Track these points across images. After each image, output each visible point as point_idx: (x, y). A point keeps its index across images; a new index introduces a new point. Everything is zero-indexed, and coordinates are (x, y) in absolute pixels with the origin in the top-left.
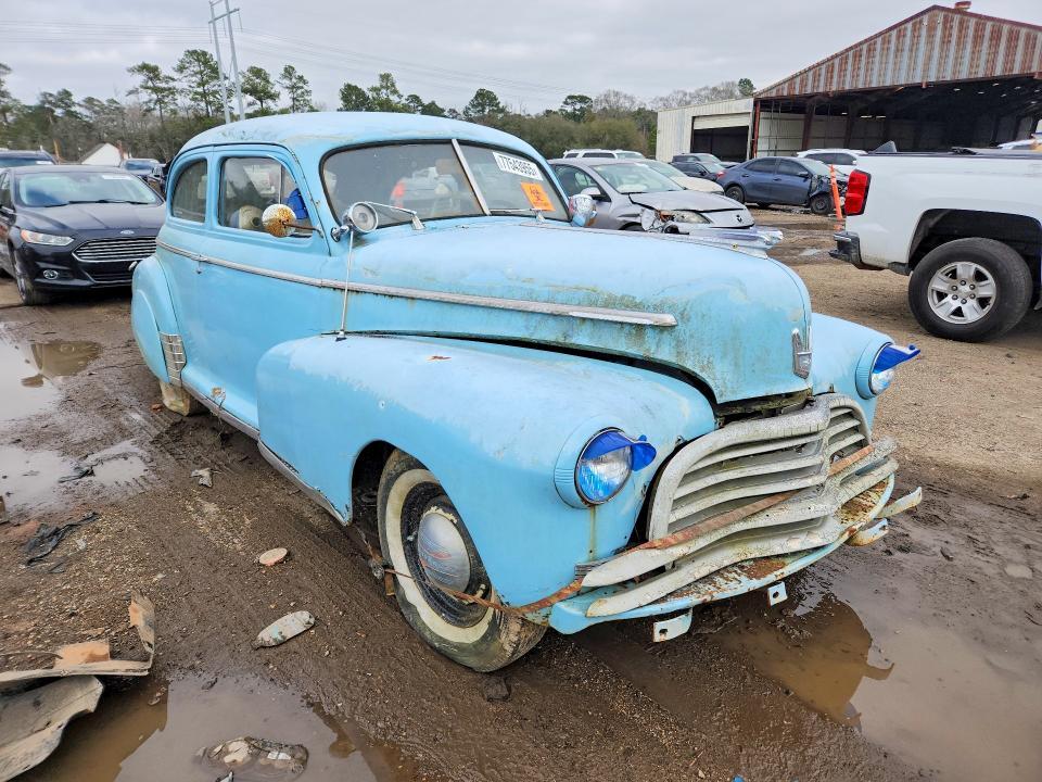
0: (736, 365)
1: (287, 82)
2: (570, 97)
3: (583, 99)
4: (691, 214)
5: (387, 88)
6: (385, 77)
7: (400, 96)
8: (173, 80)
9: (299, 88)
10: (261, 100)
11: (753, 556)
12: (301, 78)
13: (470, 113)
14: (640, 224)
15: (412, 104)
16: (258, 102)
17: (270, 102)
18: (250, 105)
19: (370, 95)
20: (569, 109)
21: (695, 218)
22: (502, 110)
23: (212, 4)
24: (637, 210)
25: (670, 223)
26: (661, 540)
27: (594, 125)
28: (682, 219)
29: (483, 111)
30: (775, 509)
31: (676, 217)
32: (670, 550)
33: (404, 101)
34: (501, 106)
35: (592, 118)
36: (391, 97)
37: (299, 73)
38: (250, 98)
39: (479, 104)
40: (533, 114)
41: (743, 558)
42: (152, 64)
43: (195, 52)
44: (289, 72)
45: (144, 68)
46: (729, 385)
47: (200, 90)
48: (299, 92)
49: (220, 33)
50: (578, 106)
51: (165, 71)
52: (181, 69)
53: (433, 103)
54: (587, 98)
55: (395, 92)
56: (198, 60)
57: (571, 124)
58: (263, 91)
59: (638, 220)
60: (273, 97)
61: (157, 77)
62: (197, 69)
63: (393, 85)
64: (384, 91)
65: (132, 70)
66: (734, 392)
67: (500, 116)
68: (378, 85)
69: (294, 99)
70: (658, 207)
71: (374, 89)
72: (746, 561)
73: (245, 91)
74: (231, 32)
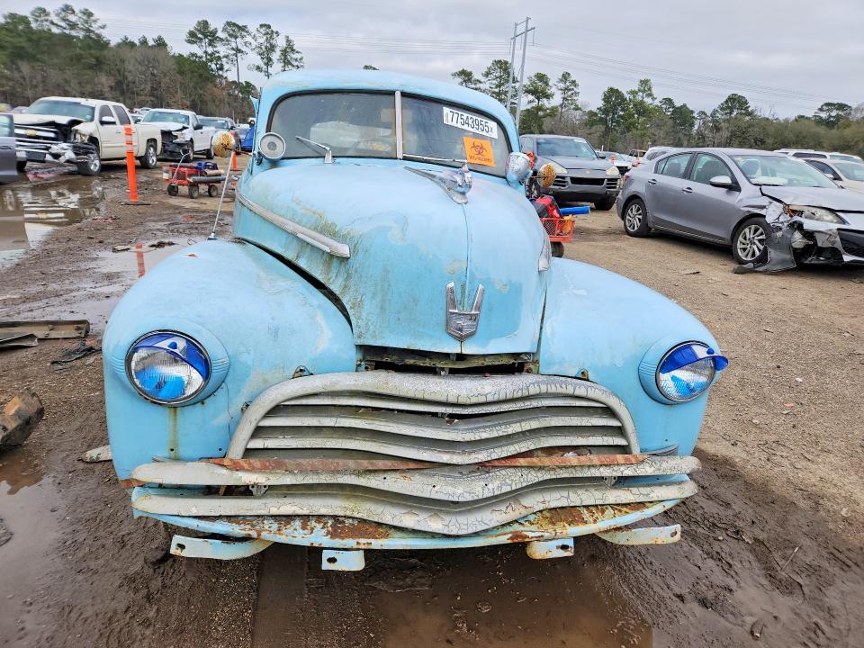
0: (382, 308)
1: (562, 85)
2: (827, 104)
3: (841, 107)
4: (823, 211)
5: (644, 91)
6: (645, 83)
7: (654, 99)
8: (480, 82)
9: (570, 90)
10: (538, 98)
11: (359, 516)
12: (574, 82)
13: (718, 115)
14: (765, 216)
15: (664, 106)
16: (537, 100)
17: (545, 100)
18: (530, 102)
19: (627, 96)
20: (824, 115)
21: (830, 217)
22: (750, 114)
23: (516, 25)
24: (765, 201)
25: (797, 218)
26: (231, 460)
27: (847, 132)
28: (812, 216)
29: (731, 113)
30: (397, 475)
31: (807, 213)
32: (240, 474)
33: (657, 102)
34: (750, 110)
35: (848, 125)
36: (646, 100)
37: (573, 78)
38: (531, 97)
39: (728, 107)
40: (782, 117)
41: (348, 513)
42: (469, 70)
43: (500, 61)
44: (565, 77)
45: (463, 73)
46: (372, 328)
47: (497, 90)
48: (570, 93)
49: (517, 46)
50: (834, 114)
51: (477, 76)
52: (487, 74)
53: (684, 106)
54: (846, 106)
55: (650, 95)
56: (500, 68)
57: (822, 130)
58: (542, 92)
59: (763, 212)
60: (548, 97)
61: (470, 80)
62: (498, 74)
63: (650, 89)
64: (640, 94)
65: (454, 75)
66: (374, 337)
67: (747, 118)
68: (637, 89)
69: (564, 98)
70: (787, 201)
71: (634, 93)
72: (349, 517)
73: (528, 92)
74: (525, 46)
